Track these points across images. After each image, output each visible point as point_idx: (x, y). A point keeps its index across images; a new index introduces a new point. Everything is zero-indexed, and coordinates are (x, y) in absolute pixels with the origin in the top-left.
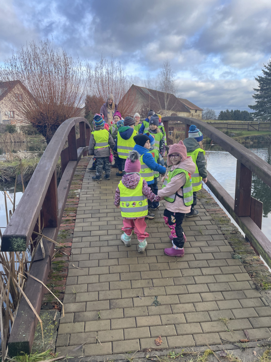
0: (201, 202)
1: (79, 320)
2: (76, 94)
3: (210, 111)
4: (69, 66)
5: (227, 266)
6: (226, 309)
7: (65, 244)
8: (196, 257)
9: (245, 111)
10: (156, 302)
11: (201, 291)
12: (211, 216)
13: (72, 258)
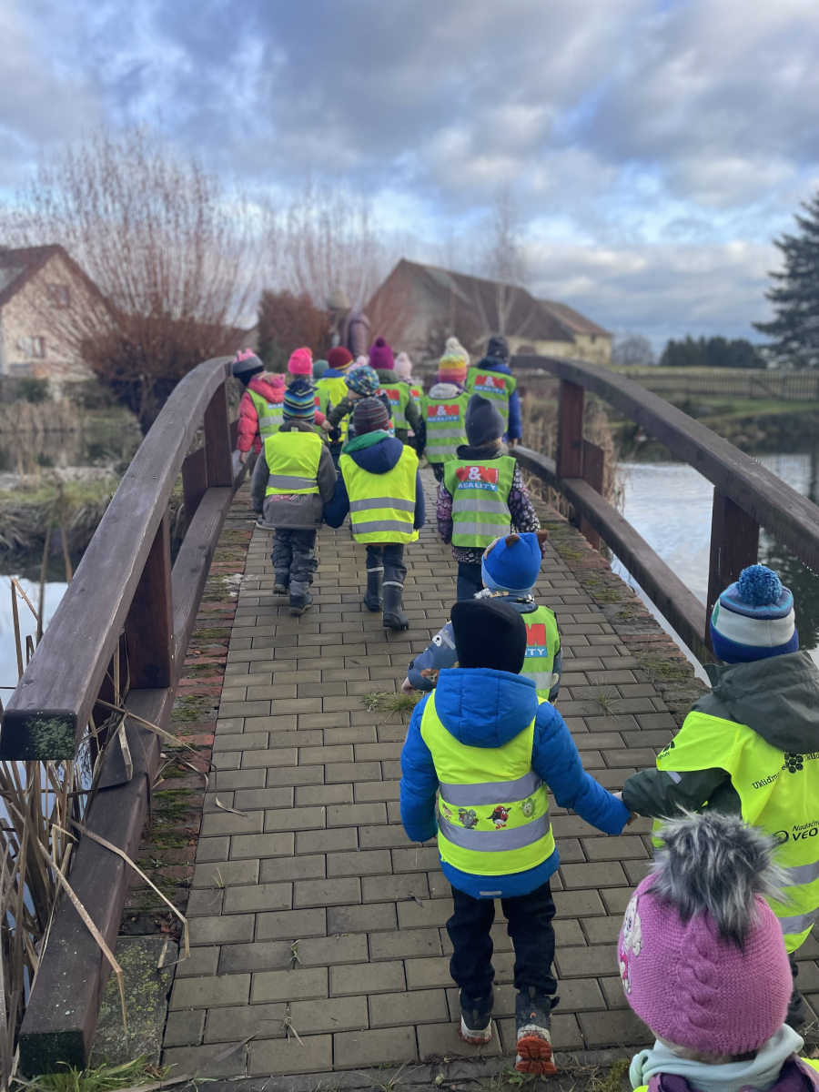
0: (606, 615)
1: (234, 966)
2: (231, 286)
3: (636, 340)
4: (210, 203)
7: (192, 737)
9: (742, 340)
11: (602, 883)
12: (636, 658)
13: (213, 781)
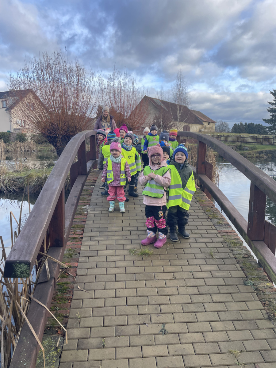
0: (213, 223)
1: (83, 347)
2: (88, 105)
3: (223, 124)
4: (82, 78)
5: (238, 293)
6: (237, 341)
7: (70, 263)
8: (206, 283)
9: (259, 124)
10: (164, 331)
11: (210, 319)
12: (223, 238)
13: (77, 279)
